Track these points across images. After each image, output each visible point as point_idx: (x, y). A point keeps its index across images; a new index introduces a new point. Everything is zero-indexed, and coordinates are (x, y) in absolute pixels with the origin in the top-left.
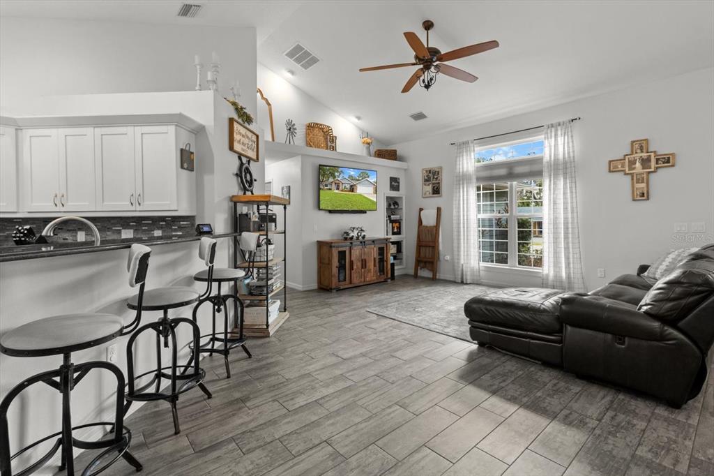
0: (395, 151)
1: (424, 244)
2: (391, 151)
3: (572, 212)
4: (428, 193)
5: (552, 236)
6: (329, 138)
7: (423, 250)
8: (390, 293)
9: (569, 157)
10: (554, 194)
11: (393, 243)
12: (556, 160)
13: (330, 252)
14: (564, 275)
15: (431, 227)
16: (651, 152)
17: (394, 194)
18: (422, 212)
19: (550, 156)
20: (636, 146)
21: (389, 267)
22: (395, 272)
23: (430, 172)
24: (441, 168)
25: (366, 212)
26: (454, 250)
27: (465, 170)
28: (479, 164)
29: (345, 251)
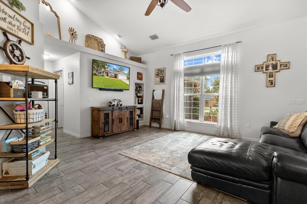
0: (141, 58)
1: (155, 109)
2: (138, 58)
3: (235, 93)
4: (157, 82)
5: (223, 105)
6: (100, 44)
7: (154, 112)
8: (136, 138)
9: (235, 63)
10: (225, 83)
11: (138, 108)
12: (228, 64)
13: (99, 114)
14: (229, 126)
15: (159, 100)
16: (278, 61)
17: (139, 82)
18: (154, 92)
19: (225, 62)
20: (270, 57)
21: (136, 122)
22: (139, 124)
23: (159, 71)
24: (165, 68)
25: (123, 91)
26: (171, 113)
27: (178, 69)
28: (185, 66)
29: (109, 113)
